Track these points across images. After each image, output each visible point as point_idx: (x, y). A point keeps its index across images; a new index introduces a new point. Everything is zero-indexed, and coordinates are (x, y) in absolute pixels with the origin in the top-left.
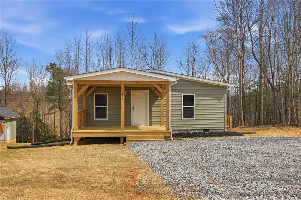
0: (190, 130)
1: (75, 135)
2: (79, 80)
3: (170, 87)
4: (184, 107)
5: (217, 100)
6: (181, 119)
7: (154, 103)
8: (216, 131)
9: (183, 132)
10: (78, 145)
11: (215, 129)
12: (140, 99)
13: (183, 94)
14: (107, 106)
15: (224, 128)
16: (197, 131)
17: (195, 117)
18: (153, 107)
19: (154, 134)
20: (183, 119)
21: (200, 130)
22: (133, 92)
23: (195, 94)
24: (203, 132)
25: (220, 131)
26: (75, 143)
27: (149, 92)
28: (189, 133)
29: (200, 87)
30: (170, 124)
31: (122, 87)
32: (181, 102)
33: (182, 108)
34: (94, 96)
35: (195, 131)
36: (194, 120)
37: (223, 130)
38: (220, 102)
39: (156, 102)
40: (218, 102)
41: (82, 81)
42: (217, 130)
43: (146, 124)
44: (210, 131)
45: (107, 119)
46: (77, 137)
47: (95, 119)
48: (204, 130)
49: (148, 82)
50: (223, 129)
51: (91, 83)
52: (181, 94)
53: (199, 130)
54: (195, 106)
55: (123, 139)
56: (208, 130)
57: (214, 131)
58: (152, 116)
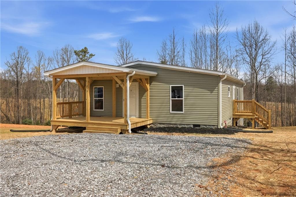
0: (179, 124)
3: (128, 78)
4: (172, 100)
5: (208, 92)
6: (169, 112)
8: (208, 127)
9: (172, 126)
11: (207, 125)
13: (171, 86)
14: (103, 98)
16: (186, 126)
17: (183, 110)
18: (142, 99)
19: (112, 126)
20: (171, 112)
21: (190, 125)
23: (183, 86)
24: (193, 127)
25: (213, 127)
26: (54, 131)
27: (138, 84)
28: (178, 127)
29: (188, 77)
32: (169, 94)
33: (170, 100)
34: (93, 89)
35: (184, 126)
36: (183, 113)
37: (216, 127)
38: (213, 93)
40: (210, 93)
42: (209, 125)
43: (136, 116)
44: (202, 127)
46: (55, 125)
47: (94, 110)
48: (195, 126)
49: (108, 74)
50: (216, 125)
51: (65, 77)
52: (169, 85)
53: (188, 125)
54: (183, 99)
56: (199, 126)
57: (205, 127)
58: (142, 108)
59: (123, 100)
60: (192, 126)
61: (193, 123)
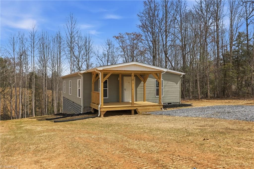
1: (102, 110)
2: (105, 70)
3: (162, 75)
4: (156, 89)
6: (155, 96)
7: (138, 86)
8: (175, 103)
10: (104, 117)
12: (129, 83)
14: (108, 89)
15: (179, 102)
17: (163, 95)
20: (156, 96)
21: (166, 103)
22: (125, 78)
23: (163, 80)
25: (177, 103)
26: (102, 116)
27: (135, 78)
29: (166, 75)
30: (162, 99)
31: (133, 75)
32: (155, 85)
39: (140, 85)
40: (176, 84)
41: (107, 70)
42: (176, 103)
44: (172, 104)
45: (108, 98)
46: (104, 111)
48: (169, 103)
51: (113, 72)
52: (155, 79)
53: (165, 103)
54: (163, 88)
55: (134, 111)
56: (171, 103)
57: (174, 104)
58: (137, 94)
59: (124, 89)
60: (167, 104)
61: (168, 102)
